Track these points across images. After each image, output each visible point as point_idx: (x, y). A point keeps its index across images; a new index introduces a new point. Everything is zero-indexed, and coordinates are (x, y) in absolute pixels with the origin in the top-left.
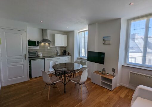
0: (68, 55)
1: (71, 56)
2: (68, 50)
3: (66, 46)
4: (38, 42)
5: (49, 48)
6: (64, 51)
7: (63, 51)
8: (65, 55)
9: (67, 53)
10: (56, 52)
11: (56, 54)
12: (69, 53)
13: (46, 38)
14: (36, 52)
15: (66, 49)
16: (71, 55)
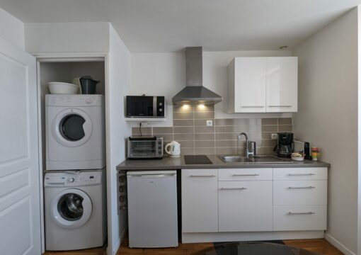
0: (308, 157)
1: (329, 166)
2: (305, 134)
3: (294, 109)
4: (161, 99)
5: (209, 123)
6: (281, 136)
7: (274, 136)
8: (289, 157)
9: (299, 146)
10: (243, 139)
11: (241, 147)
12: (313, 146)
13: (197, 84)
14: (155, 138)
15: (291, 127)
16: (326, 160)
